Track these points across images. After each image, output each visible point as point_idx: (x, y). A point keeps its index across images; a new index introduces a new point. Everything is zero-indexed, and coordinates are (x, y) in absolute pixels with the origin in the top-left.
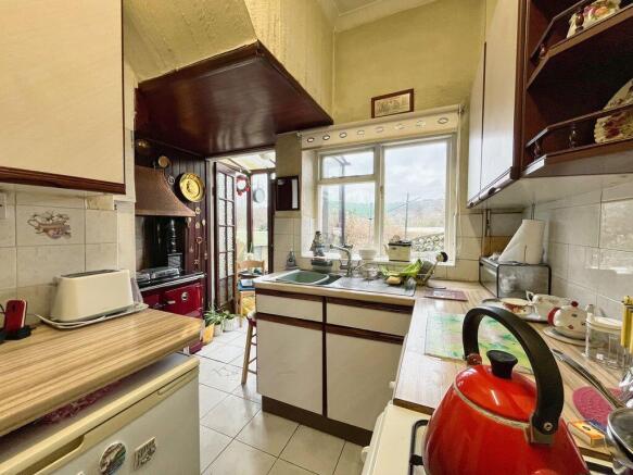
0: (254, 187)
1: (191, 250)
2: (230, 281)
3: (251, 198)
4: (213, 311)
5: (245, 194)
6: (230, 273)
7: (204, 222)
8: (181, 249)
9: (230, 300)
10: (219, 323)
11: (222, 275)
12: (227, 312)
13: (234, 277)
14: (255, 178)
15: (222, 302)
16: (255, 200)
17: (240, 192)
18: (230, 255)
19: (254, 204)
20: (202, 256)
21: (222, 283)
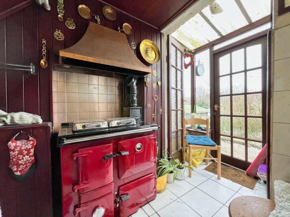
0: (196, 64)
1: (149, 105)
2: (180, 133)
3: (194, 73)
4: (166, 159)
5: (190, 67)
6: (180, 128)
7: (159, 83)
8: (141, 103)
9: (179, 149)
10: (171, 172)
11: (173, 128)
12: (177, 161)
13: (182, 131)
14: (198, 57)
15: (174, 151)
16: (198, 75)
17: (186, 67)
18: (179, 113)
19: (197, 78)
20: (158, 111)
21: (173, 135)
